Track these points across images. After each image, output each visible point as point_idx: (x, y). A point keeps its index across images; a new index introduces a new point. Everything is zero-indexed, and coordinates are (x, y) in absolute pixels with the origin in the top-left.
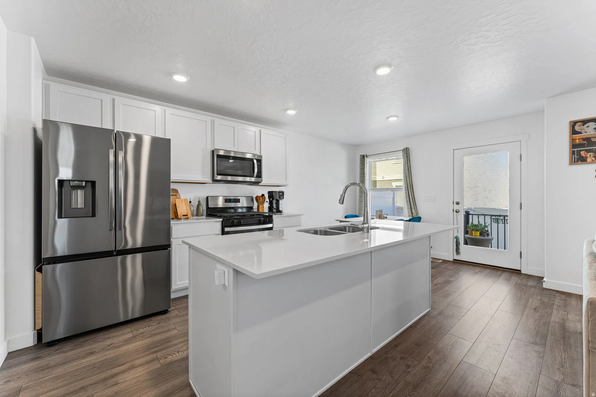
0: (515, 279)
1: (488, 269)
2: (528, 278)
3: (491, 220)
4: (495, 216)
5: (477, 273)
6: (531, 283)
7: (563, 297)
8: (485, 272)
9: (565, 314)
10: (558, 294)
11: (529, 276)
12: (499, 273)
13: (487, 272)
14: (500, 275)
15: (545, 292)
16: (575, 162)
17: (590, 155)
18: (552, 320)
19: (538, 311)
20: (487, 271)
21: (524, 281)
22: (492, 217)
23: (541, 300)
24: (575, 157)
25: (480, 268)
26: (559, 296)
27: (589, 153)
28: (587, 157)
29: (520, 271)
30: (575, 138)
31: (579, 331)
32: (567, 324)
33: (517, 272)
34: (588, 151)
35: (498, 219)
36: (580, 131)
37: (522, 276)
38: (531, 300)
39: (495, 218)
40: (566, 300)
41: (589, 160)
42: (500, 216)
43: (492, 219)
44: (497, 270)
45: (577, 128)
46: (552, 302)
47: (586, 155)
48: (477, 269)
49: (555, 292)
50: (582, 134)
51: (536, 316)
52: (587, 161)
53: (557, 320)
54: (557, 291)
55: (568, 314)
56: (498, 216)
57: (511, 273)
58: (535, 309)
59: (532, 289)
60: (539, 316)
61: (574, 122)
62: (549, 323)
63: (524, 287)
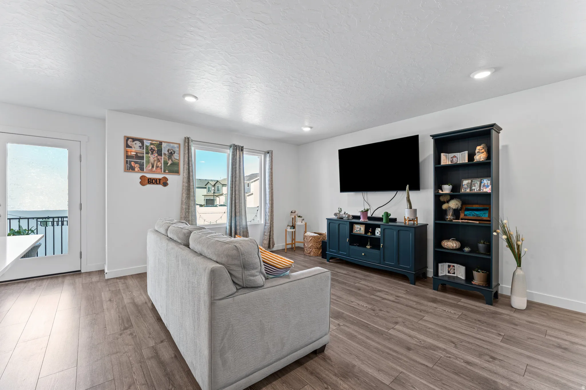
0: (78, 280)
1: (45, 281)
2: (89, 275)
3: (37, 223)
4: (43, 218)
5: (34, 289)
6: (95, 279)
7: (122, 280)
8: (44, 284)
9: (130, 294)
10: (118, 280)
11: (90, 273)
12: (60, 280)
13: (47, 284)
14: (63, 282)
15: (109, 282)
16: (128, 170)
17: (137, 166)
18: (125, 303)
19: (113, 301)
20: (45, 283)
21: (88, 280)
22: (38, 220)
23: (110, 290)
24: (128, 166)
25: (35, 283)
26: (120, 282)
27: (136, 165)
28: (135, 167)
29: (80, 271)
30: (128, 150)
31: (144, 302)
32: (136, 301)
33: (78, 273)
34: (136, 163)
35: (46, 222)
36: (131, 146)
37: (84, 275)
38: (103, 293)
39: (43, 221)
40: (125, 283)
41: (136, 169)
42: (48, 218)
43: (39, 223)
44: (57, 277)
45: (129, 143)
46: (118, 289)
47: (134, 165)
48: (32, 285)
49: (115, 280)
50: (132, 148)
51: (114, 306)
52: (135, 170)
53: (129, 301)
54: (117, 278)
55: (132, 293)
56: (45, 218)
57: (72, 277)
58: (110, 300)
59: (99, 284)
60: (116, 305)
61: (128, 138)
62: (125, 306)
63: (91, 285)
